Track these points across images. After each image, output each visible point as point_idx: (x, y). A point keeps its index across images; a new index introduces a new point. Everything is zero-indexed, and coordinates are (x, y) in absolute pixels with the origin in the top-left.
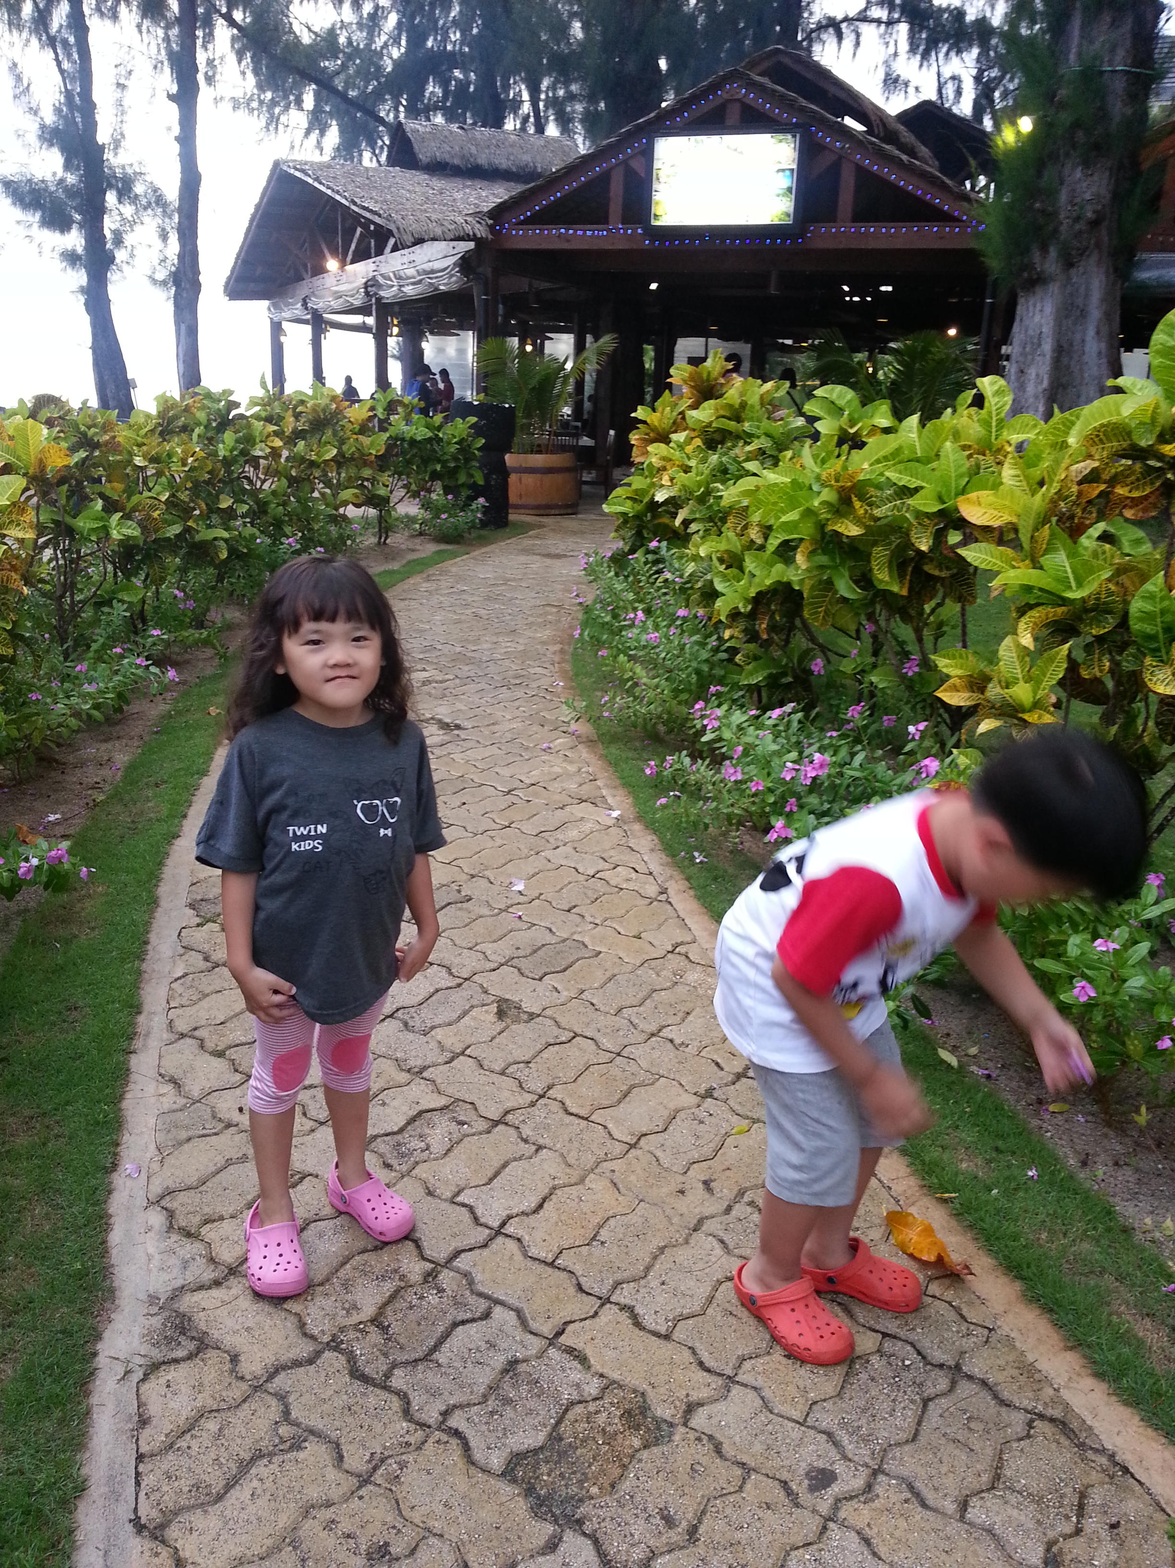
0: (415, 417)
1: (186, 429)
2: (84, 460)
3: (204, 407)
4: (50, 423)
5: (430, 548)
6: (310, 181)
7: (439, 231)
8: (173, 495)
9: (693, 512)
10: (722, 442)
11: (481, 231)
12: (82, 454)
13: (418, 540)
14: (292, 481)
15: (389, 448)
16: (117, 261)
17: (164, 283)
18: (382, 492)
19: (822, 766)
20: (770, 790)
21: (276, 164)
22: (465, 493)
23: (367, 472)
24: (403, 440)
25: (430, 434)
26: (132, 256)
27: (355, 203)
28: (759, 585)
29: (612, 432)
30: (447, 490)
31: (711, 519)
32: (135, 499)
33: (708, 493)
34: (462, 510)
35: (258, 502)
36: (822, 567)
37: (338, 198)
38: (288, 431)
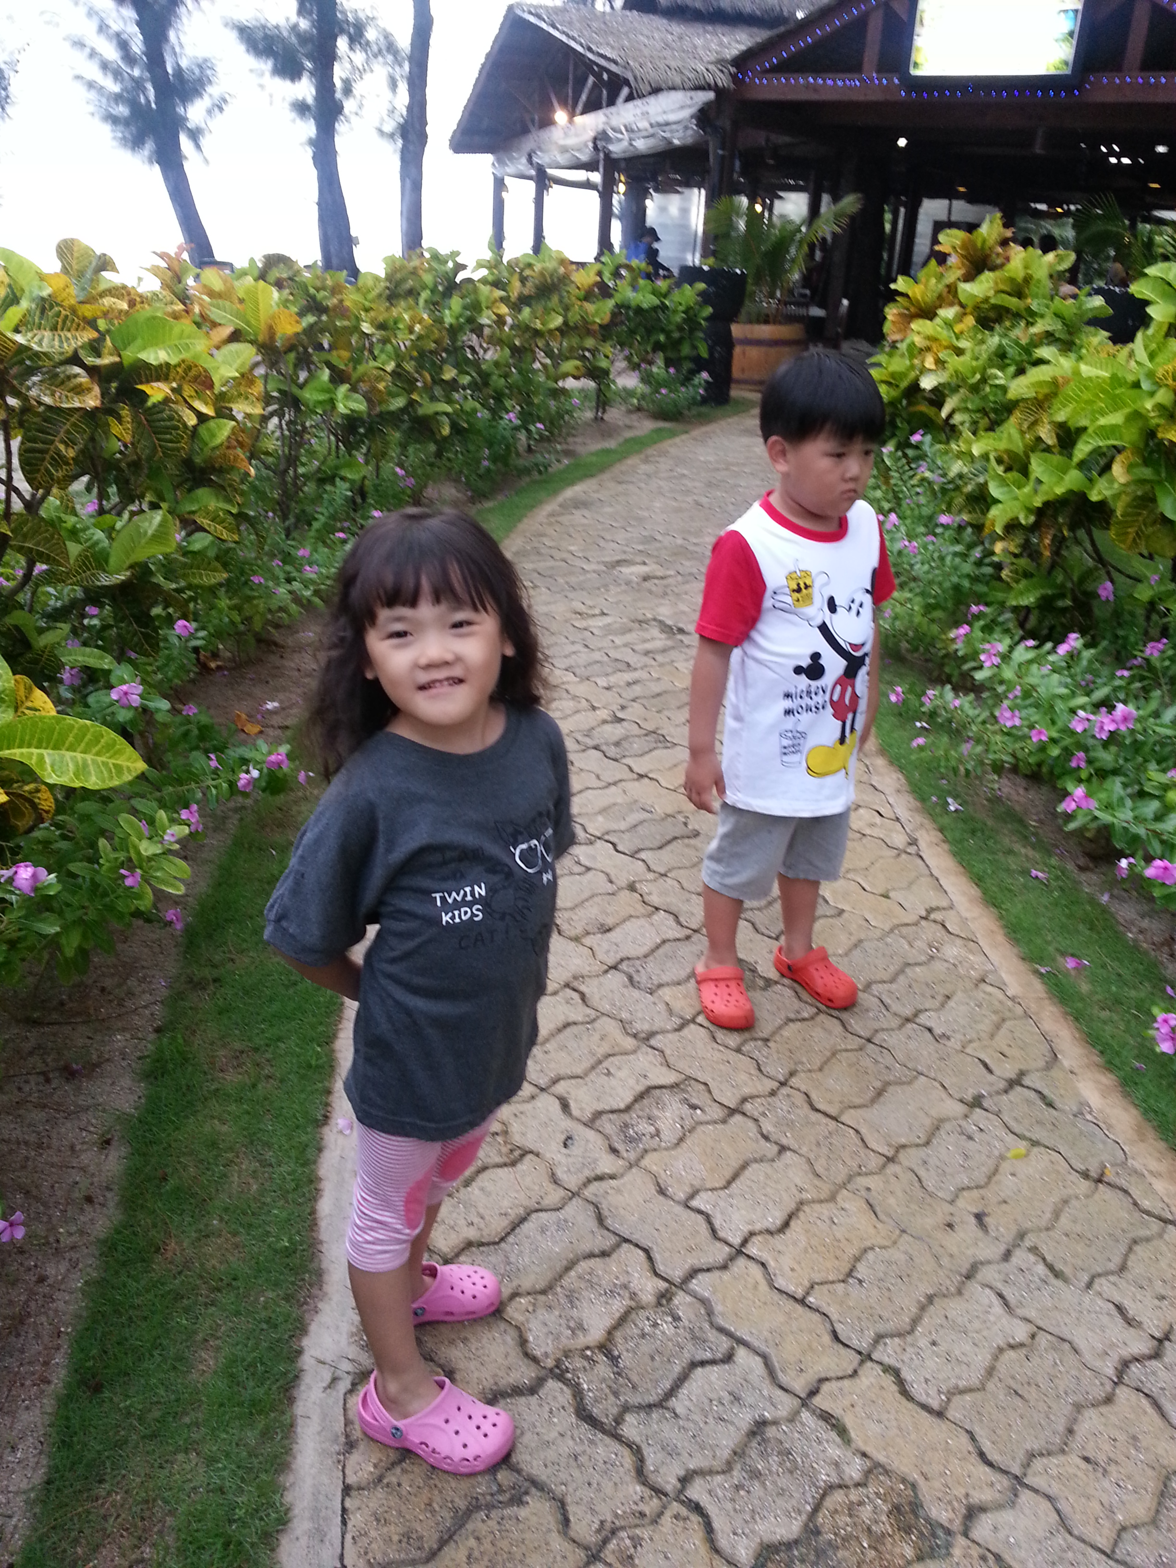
0: (642, 282)
1: (413, 293)
2: (311, 326)
3: (431, 269)
4: (279, 284)
5: (647, 426)
6: (544, 26)
7: (678, 80)
8: (398, 366)
9: (964, 401)
10: (999, 320)
11: (723, 80)
12: (311, 319)
13: (634, 417)
14: (515, 350)
15: (614, 315)
16: (346, 110)
17: (392, 136)
18: (604, 364)
19: (1125, 719)
20: (1054, 741)
21: (510, 8)
22: (687, 366)
23: (590, 343)
24: (628, 307)
25: (656, 301)
26: (361, 106)
27: (590, 49)
28: (1047, 493)
29: (845, 302)
30: (668, 363)
31: (983, 411)
32: (361, 369)
33: (984, 380)
34: (683, 385)
35: (480, 373)
36: (1141, 482)
37: (573, 44)
38: (514, 295)
